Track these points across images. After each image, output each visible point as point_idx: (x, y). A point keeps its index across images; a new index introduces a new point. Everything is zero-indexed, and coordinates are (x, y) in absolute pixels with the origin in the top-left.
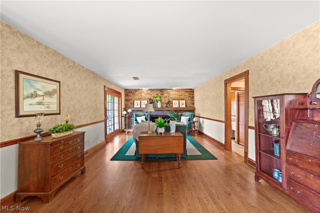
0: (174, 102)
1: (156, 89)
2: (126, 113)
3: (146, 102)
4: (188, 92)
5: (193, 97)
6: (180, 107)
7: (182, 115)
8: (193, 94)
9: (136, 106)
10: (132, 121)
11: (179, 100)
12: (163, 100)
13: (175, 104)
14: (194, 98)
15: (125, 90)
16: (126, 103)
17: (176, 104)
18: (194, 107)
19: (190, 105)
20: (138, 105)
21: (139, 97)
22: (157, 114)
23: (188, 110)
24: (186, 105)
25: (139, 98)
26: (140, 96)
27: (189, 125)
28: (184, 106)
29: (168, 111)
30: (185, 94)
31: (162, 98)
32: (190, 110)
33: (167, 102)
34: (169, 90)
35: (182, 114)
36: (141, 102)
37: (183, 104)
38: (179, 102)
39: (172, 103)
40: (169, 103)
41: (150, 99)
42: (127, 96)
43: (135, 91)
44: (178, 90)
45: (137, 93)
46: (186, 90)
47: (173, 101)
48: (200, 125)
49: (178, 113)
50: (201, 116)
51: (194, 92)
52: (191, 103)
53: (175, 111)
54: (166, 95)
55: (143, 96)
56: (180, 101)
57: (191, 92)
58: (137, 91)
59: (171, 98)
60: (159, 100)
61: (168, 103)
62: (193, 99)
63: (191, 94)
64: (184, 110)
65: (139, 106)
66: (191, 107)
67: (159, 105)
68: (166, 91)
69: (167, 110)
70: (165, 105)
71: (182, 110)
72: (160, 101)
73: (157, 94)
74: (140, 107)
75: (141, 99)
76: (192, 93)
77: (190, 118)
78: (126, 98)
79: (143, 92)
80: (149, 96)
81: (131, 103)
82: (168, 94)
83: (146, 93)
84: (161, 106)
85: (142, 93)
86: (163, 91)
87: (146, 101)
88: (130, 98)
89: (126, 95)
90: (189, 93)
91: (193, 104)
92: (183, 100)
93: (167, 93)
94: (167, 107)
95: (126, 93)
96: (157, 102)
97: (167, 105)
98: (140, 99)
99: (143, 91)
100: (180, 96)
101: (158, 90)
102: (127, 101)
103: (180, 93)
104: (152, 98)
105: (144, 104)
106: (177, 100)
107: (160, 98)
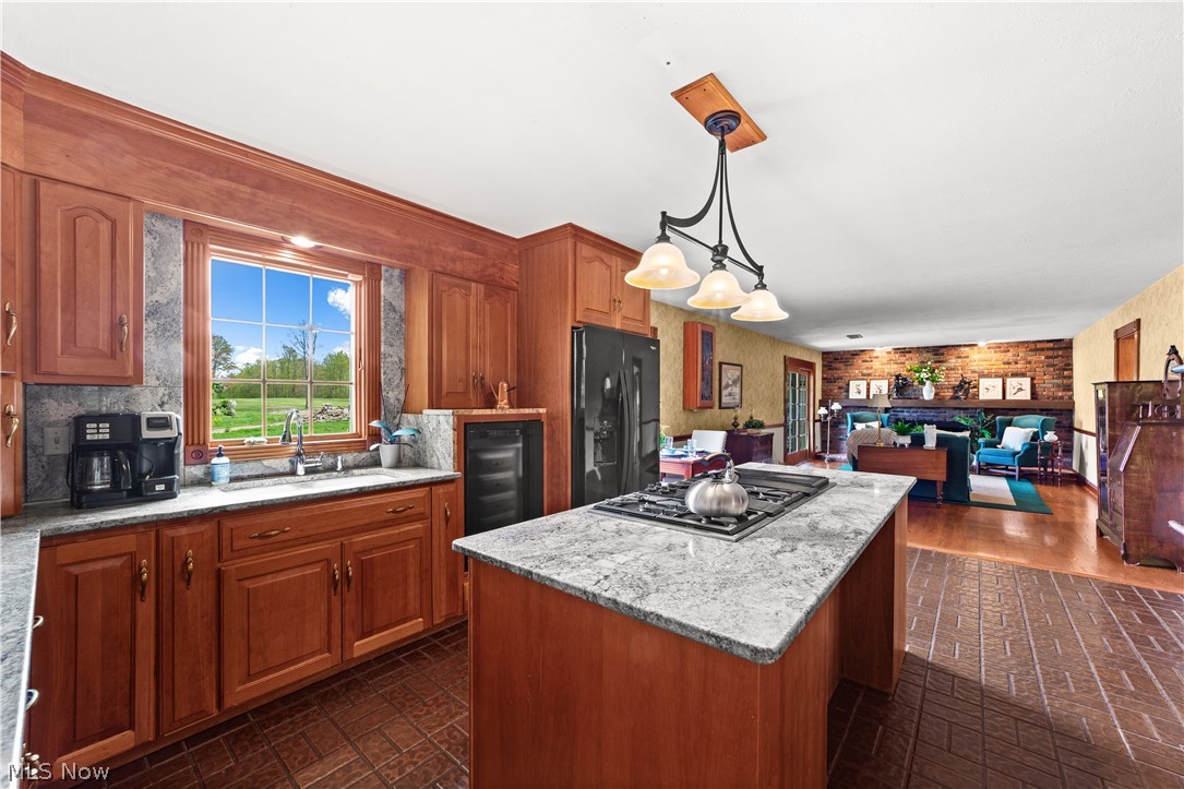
0: (984, 383)
1: (918, 348)
2: (826, 412)
3: (884, 384)
4: (1042, 349)
5: (1069, 366)
6: (1008, 397)
7: (1010, 424)
8: (1070, 357)
9: (853, 395)
10: (841, 434)
11: (1004, 377)
12: (942, 380)
13: (989, 391)
14: (1072, 369)
15: (824, 353)
16: (826, 387)
17: (991, 389)
18: (1071, 397)
19: (1051, 394)
20: (860, 392)
21: (865, 371)
23: (1042, 410)
24: (1033, 393)
25: (863, 375)
26: (867, 368)
28: (1026, 395)
29: (961, 409)
30: (1029, 358)
31: (936, 371)
32: (1052, 410)
33: (957, 383)
34: (967, 349)
35: (1011, 420)
36: (868, 385)
37: (1020, 389)
38: (1004, 384)
39: (976, 387)
40: (964, 386)
41: (898, 377)
42: (830, 369)
43: (853, 355)
44: (998, 347)
45: (858, 361)
46: (1035, 347)
47: (982, 380)
49: (994, 418)
50: (1084, 428)
51: (1070, 348)
52: (1058, 386)
53: (987, 411)
54: (953, 362)
55: (874, 367)
56: (1009, 380)
57: (1060, 349)
58: (856, 354)
59: (974, 372)
60: (927, 379)
61: (960, 387)
62: (1066, 373)
63: (1056, 357)
64: (1023, 409)
65: (863, 395)
66: (1055, 398)
67: (928, 393)
68: (953, 351)
69: (956, 409)
70: (949, 393)
71: (1015, 410)
72: (933, 381)
73: (923, 362)
74: (865, 397)
75: (870, 377)
76: (1060, 353)
77: (1035, 433)
78: (826, 375)
79: (877, 357)
80: (895, 366)
81: (840, 388)
82: (960, 360)
83: (885, 360)
84: (936, 394)
85: (871, 361)
86: (941, 351)
87: (887, 382)
88: (836, 376)
89: (827, 367)
90: (1050, 353)
91: (1069, 388)
92: (1023, 375)
93: (959, 357)
94: (958, 398)
95: (826, 363)
96: (922, 383)
97: (956, 392)
98: (867, 377)
99: (875, 354)
100: (1009, 363)
101: (927, 349)
102: (829, 382)
103: (1010, 354)
104: (904, 373)
105: (881, 387)
106: (996, 376)
107: (932, 371)
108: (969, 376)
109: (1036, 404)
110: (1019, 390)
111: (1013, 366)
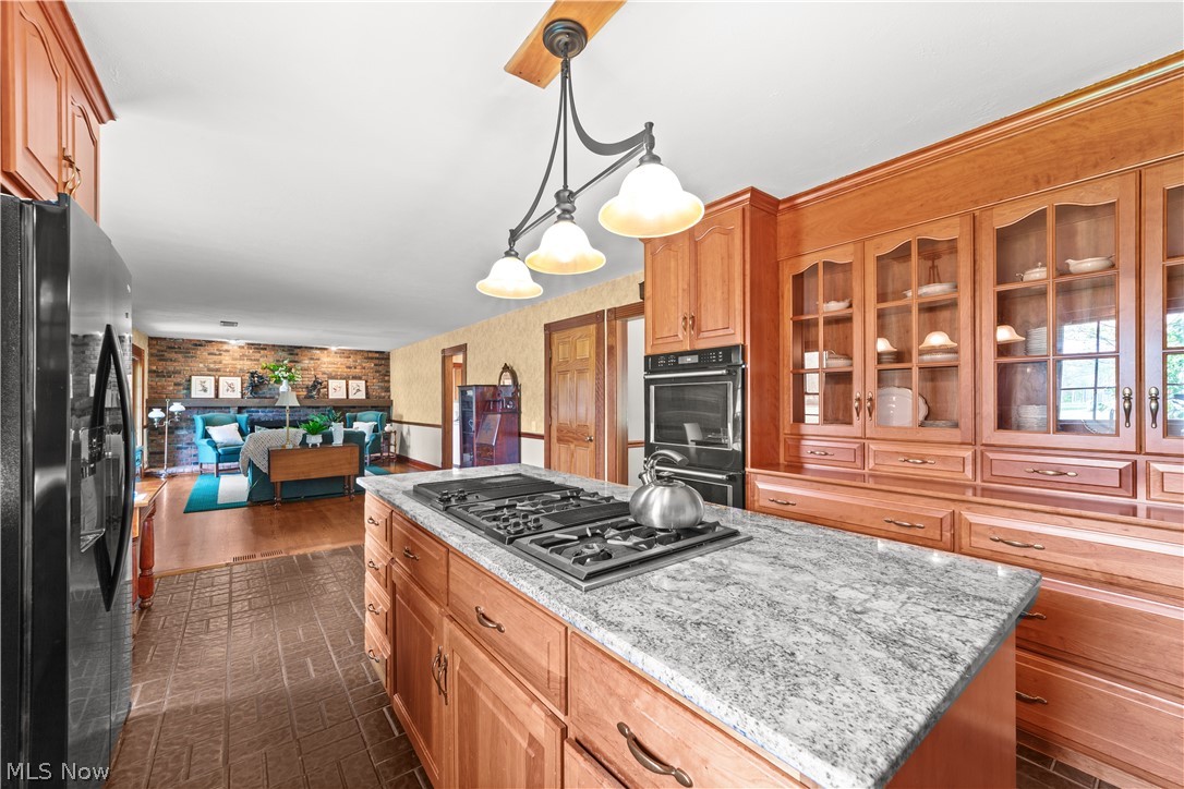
0: (332, 384)
1: (273, 346)
2: (162, 415)
3: (237, 381)
4: (372, 358)
5: (387, 373)
6: (350, 397)
7: (355, 418)
8: (388, 366)
9: (196, 393)
10: (178, 442)
11: (347, 379)
12: (299, 379)
13: (336, 390)
14: (389, 376)
15: (151, 339)
16: (154, 384)
17: (338, 389)
18: (389, 397)
19: (377, 394)
20: (205, 391)
21: (212, 366)
22: (277, 418)
23: (372, 407)
24: (367, 394)
25: (209, 370)
26: (215, 362)
27: (373, 441)
28: (362, 395)
29: (313, 407)
30: (364, 365)
31: (293, 371)
32: (378, 407)
34: (318, 352)
35: (356, 416)
36: (217, 382)
37: (358, 390)
38: (347, 385)
39: (326, 387)
40: (317, 385)
41: (253, 375)
42: (161, 360)
43: (196, 345)
44: (342, 353)
45: (202, 353)
46: (367, 356)
48: (403, 441)
49: (343, 414)
50: (405, 420)
51: (389, 359)
52: (382, 388)
53: (336, 408)
54: (306, 363)
55: (224, 362)
56: (350, 382)
57: (382, 359)
58: (200, 345)
59: (324, 373)
60: (284, 378)
61: (314, 387)
62: (386, 378)
63: (380, 365)
64: (360, 407)
65: (211, 394)
66: (380, 397)
68: (306, 352)
69: (309, 407)
71: (354, 407)
72: (289, 380)
73: (278, 361)
74: (213, 396)
75: (219, 373)
76: (383, 362)
77: (376, 426)
78: (154, 368)
79: (227, 351)
80: (249, 363)
81: (177, 384)
82: (312, 362)
83: (237, 355)
85: (220, 355)
86: (296, 351)
87: (239, 379)
88: (171, 369)
89: (158, 357)
90: (377, 361)
91: (388, 390)
92: (360, 378)
93: (312, 359)
94: (312, 397)
95: (154, 351)
96: (278, 381)
97: (309, 391)
98: (216, 372)
99: (225, 347)
100: (350, 368)
101: (282, 348)
102: (157, 376)
103: (351, 360)
104: (260, 370)
105: (232, 389)
106: (341, 379)
107: (289, 370)
109: (370, 403)
110: (358, 391)
111: (353, 370)
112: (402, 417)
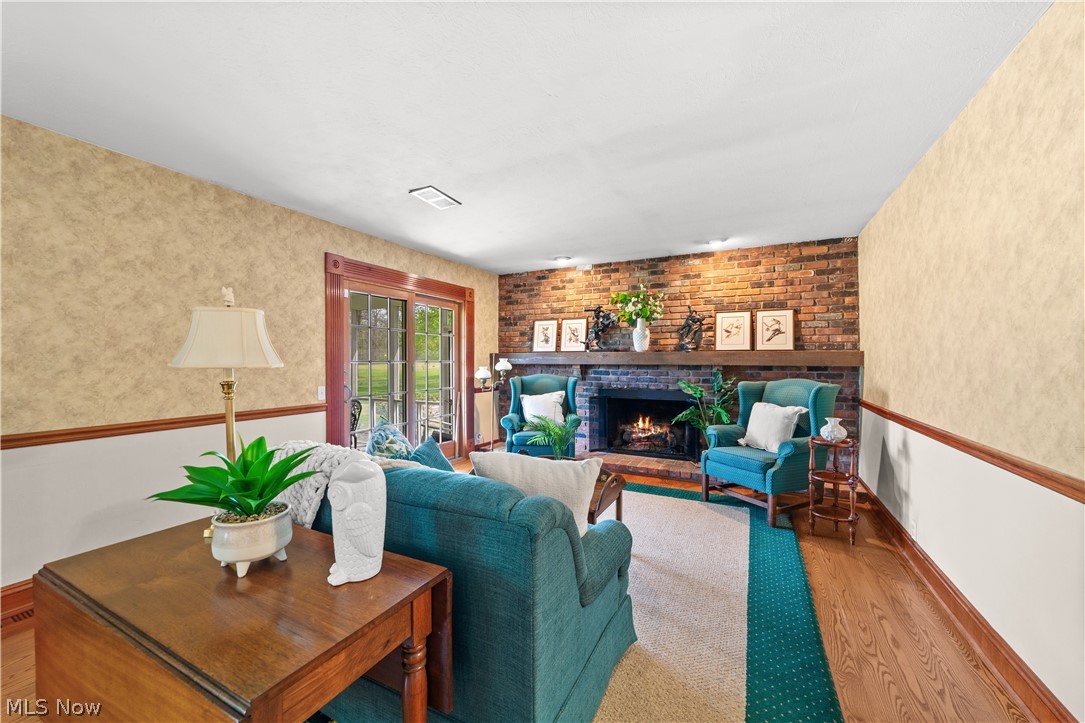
0: (723, 320)
1: (629, 263)
3: (580, 325)
4: (811, 258)
5: (852, 289)
6: (760, 346)
7: (760, 396)
8: (853, 270)
9: (539, 346)
11: (753, 309)
13: (731, 334)
14: (856, 294)
15: (501, 277)
16: (502, 334)
17: (734, 331)
18: (855, 345)
19: (824, 339)
20: (547, 341)
21: (555, 305)
22: (633, 385)
23: (810, 369)
24: (797, 338)
25: (554, 311)
26: (558, 300)
27: (787, 460)
28: (786, 342)
29: (689, 367)
30: (791, 275)
31: (652, 301)
32: (826, 368)
33: (683, 322)
34: (697, 262)
35: (762, 390)
36: (559, 327)
37: (778, 332)
38: (753, 322)
39: (712, 328)
40: (695, 328)
42: (508, 303)
43: (539, 278)
44: (745, 256)
45: (545, 287)
46: (798, 253)
47: (719, 316)
48: (886, 469)
49: (735, 384)
50: (893, 407)
51: (855, 253)
52: (836, 324)
53: (727, 371)
54: (678, 285)
55: (568, 298)
56: (760, 315)
57: (838, 256)
58: (544, 278)
59: (708, 302)
60: (638, 315)
61: (687, 327)
62: (848, 300)
63: (832, 271)
64: (783, 368)
65: (551, 347)
66: (830, 346)
67: (640, 340)
68: (679, 267)
69: (682, 367)
70: (672, 341)
71: (769, 368)
72: (648, 319)
73: (632, 286)
74: (554, 348)
75: (562, 315)
76: (839, 263)
77: (804, 418)
78: (503, 314)
79: (571, 281)
80: (597, 295)
81: (523, 334)
82: (687, 282)
83: (582, 286)
84: (653, 342)
85: (564, 288)
86: (662, 266)
87: (584, 321)
88: (517, 313)
89: (506, 300)
90: (822, 264)
91: (852, 328)
92: (782, 306)
93: (687, 277)
94: (684, 348)
95: (504, 293)
96: (632, 322)
97: (681, 338)
98: (558, 314)
99: (570, 275)
100: (759, 285)
101: (641, 263)
102: (506, 325)
103: (761, 268)
105: (575, 336)
106: (742, 310)
107: (645, 302)
108: (701, 308)
109: (802, 359)
110: (776, 332)
111: (766, 290)
112: (885, 396)
